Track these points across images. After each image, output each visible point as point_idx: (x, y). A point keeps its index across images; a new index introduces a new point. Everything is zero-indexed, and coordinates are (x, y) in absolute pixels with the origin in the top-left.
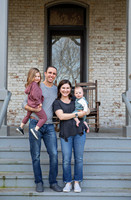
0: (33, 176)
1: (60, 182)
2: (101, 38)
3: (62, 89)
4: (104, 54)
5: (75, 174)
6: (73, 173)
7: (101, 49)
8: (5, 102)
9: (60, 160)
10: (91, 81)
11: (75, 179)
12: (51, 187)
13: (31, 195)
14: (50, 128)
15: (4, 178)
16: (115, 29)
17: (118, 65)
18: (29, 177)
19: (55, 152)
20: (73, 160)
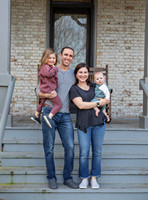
0: (45, 172)
1: (75, 178)
2: (111, 17)
3: (79, 74)
4: (114, 36)
5: (93, 169)
6: (90, 168)
7: (110, 30)
8: (10, 88)
9: (77, 154)
10: (98, 66)
11: (92, 174)
12: (65, 184)
13: (44, 192)
14: (66, 118)
15: (12, 174)
16: (127, 8)
17: (129, 48)
18: (40, 172)
19: (71, 145)
20: (91, 153)
